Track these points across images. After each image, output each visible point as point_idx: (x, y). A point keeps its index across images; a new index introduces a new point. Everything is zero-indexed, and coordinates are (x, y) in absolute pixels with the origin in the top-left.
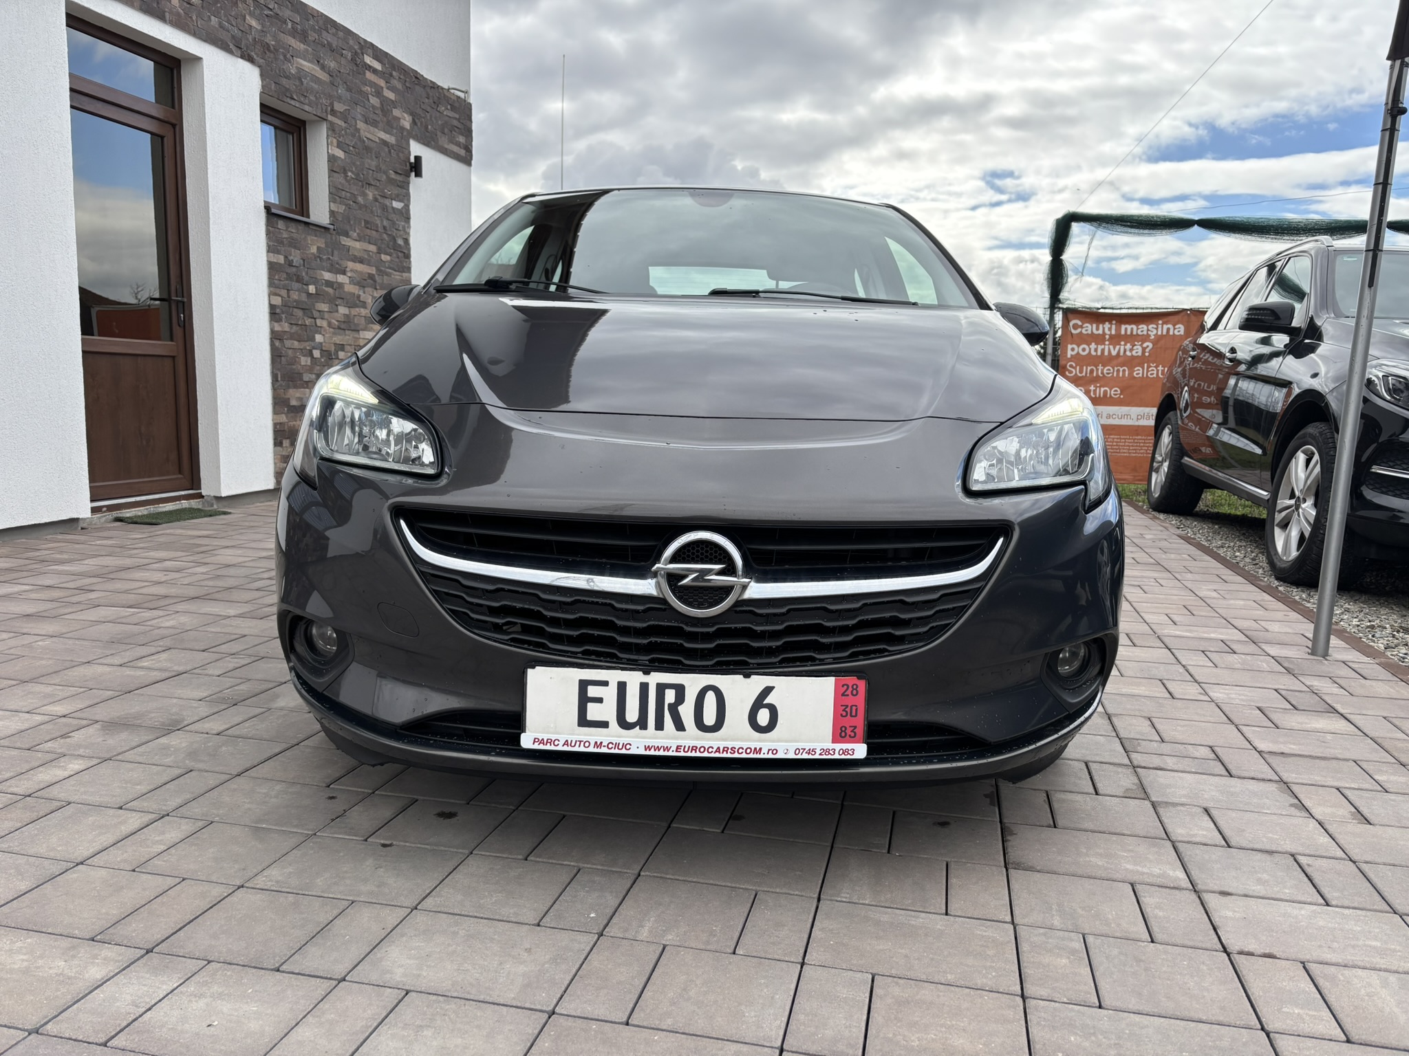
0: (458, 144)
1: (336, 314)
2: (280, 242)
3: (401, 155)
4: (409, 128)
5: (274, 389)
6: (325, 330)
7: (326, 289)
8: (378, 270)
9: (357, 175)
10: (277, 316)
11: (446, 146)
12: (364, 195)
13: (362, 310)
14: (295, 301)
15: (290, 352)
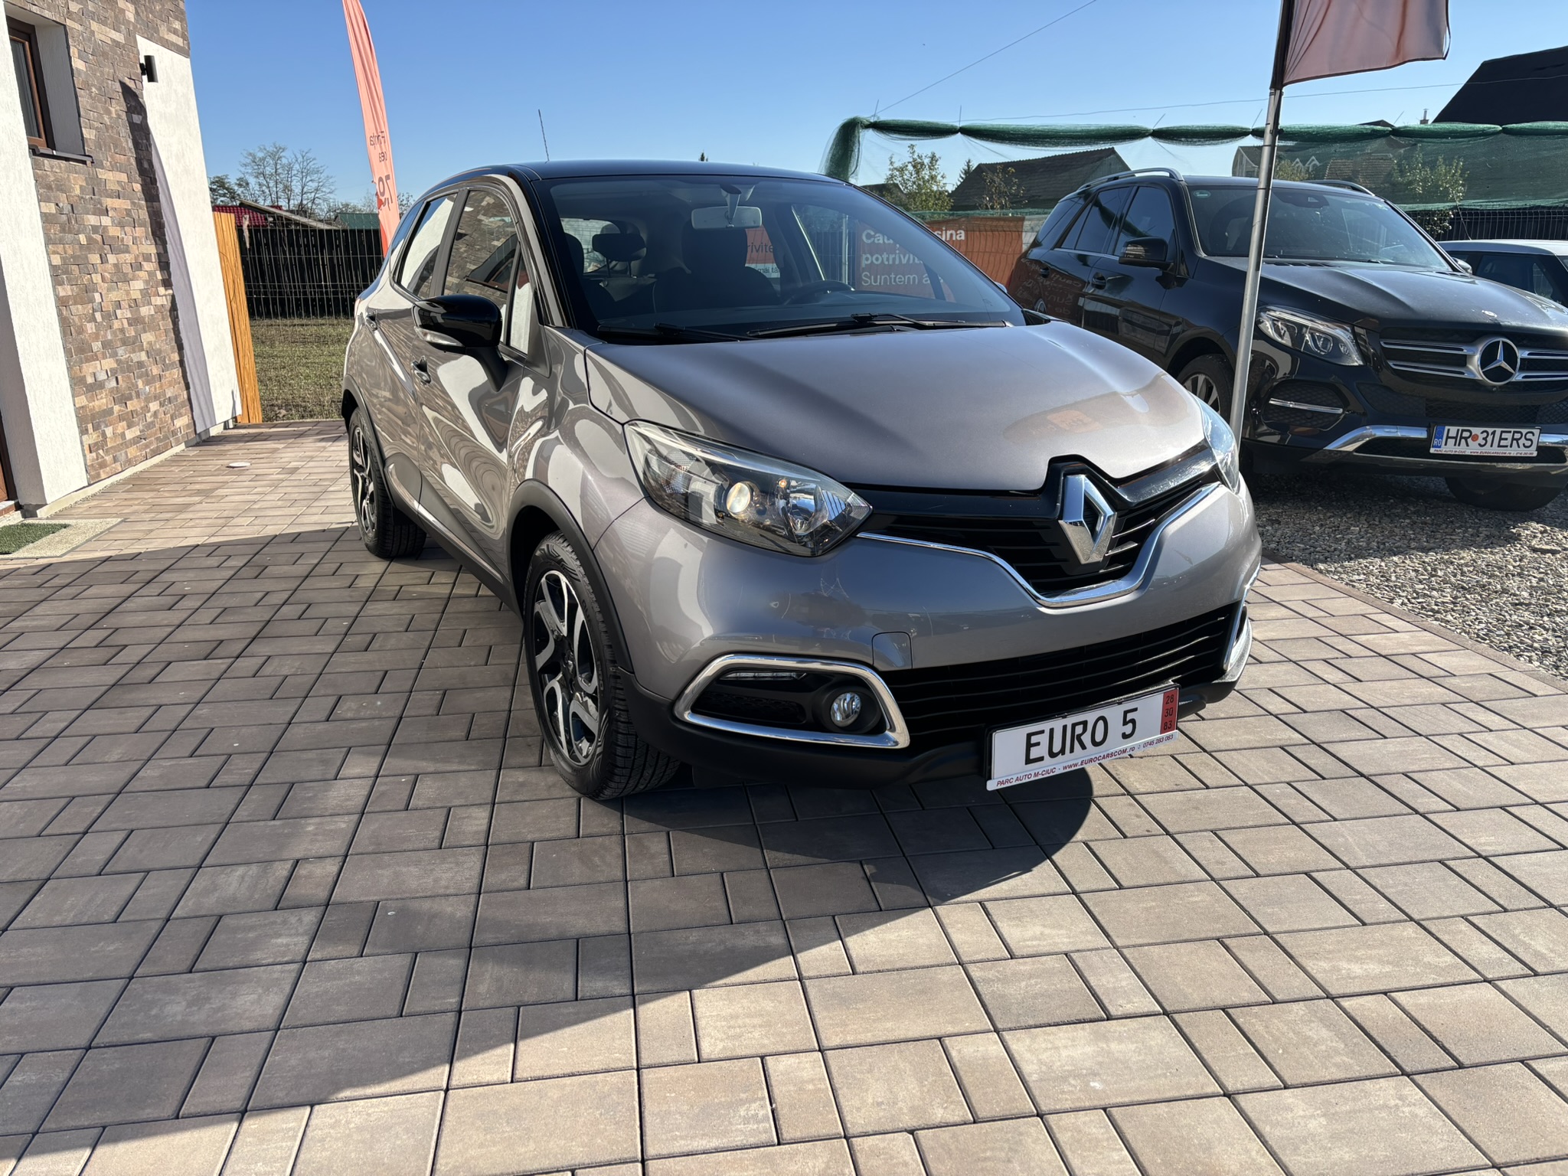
0: (175, 32)
1: (107, 265)
2: (49, 188)
3: (132, 55)
4: (133, 20)
5: (70, 369)
6: (101, 287)
7: (94, 236)
8: (133, 203)
9: (99, 89)
10: (59, 278)
11: (166, 37)
12: (109, 112)
13: (127, 255)
14: (72, 256)
15: (76, 319)
